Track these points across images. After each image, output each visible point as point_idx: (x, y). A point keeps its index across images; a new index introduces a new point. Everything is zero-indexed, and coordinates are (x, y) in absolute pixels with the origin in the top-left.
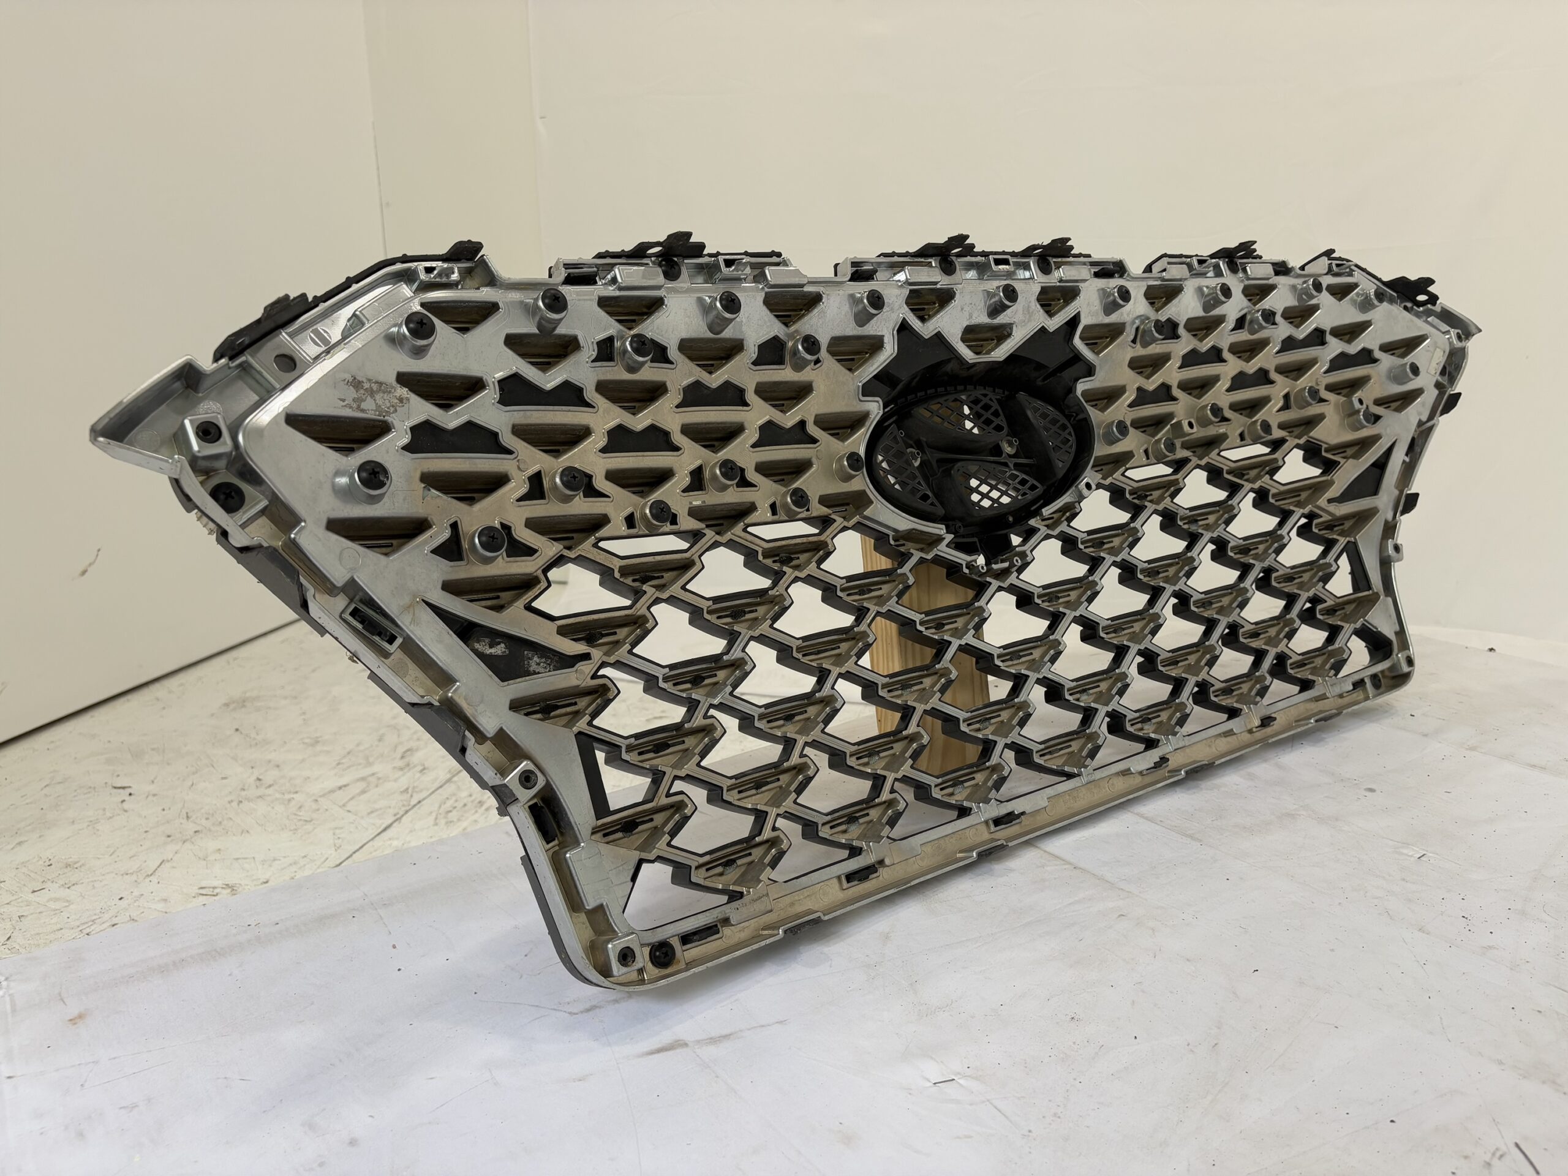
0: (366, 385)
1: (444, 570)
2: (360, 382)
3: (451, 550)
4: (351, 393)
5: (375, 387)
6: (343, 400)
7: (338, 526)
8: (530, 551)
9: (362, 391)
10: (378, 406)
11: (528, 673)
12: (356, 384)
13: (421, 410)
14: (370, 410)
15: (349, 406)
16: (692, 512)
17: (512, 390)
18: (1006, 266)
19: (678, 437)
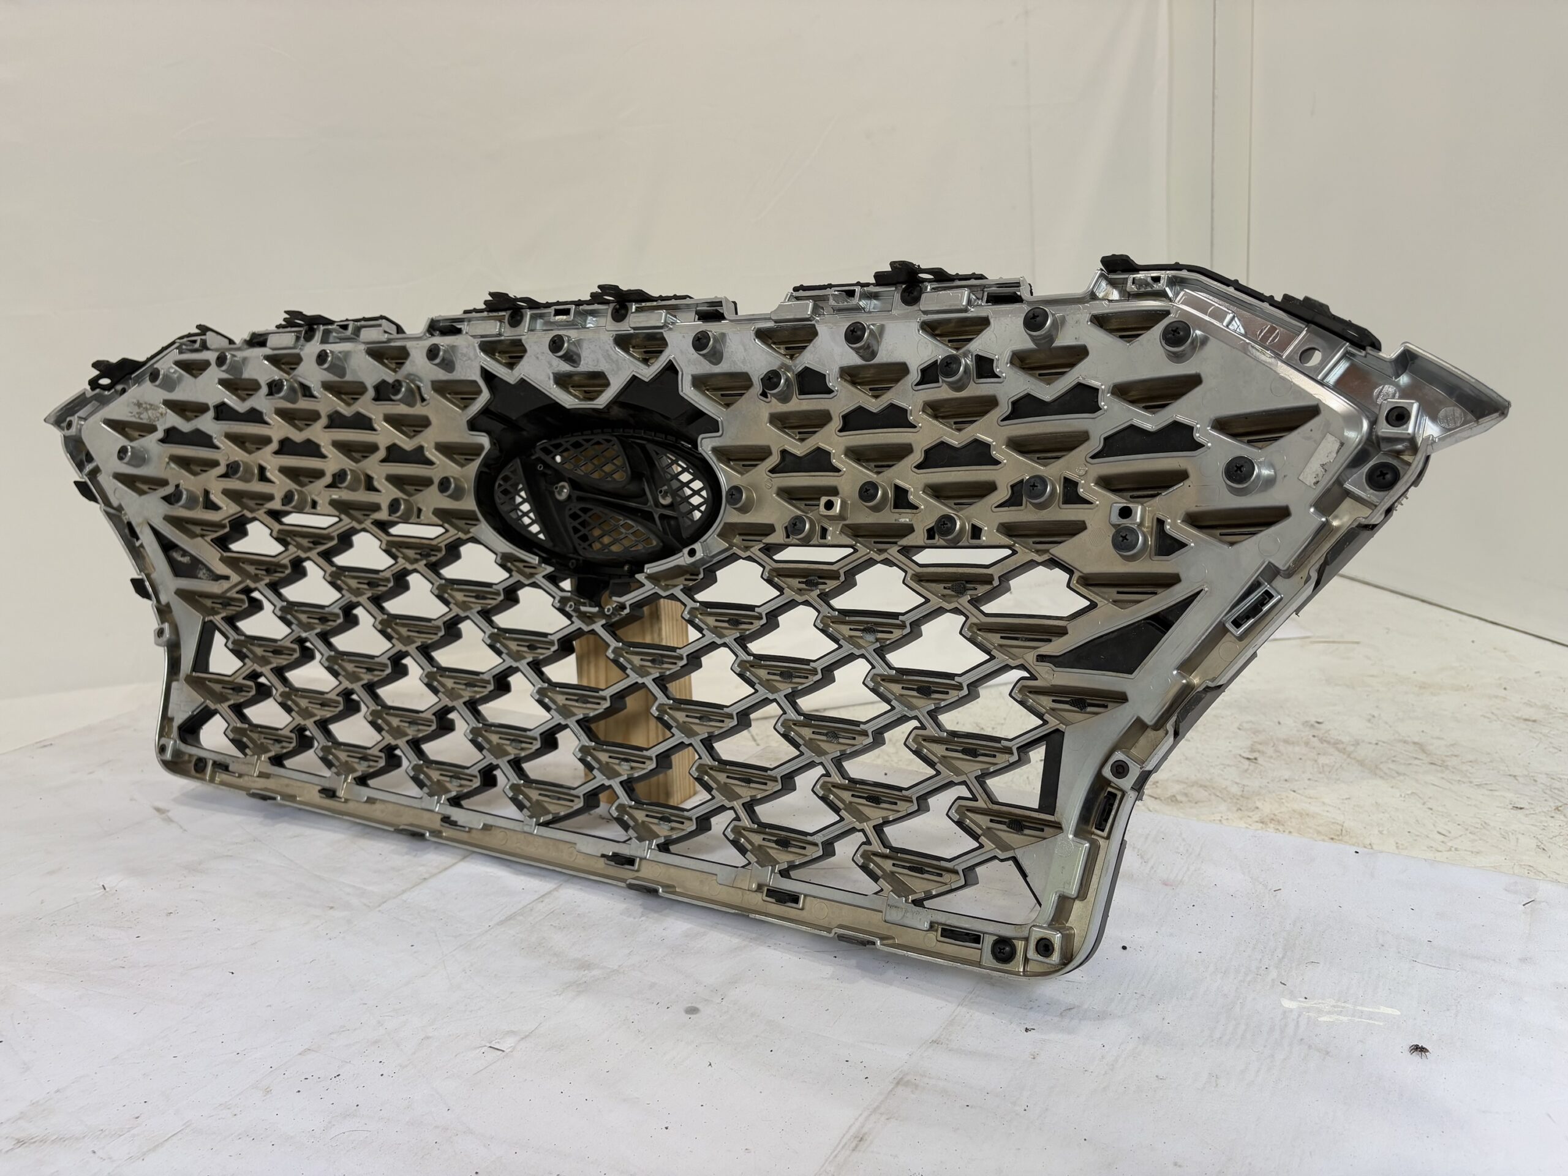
0: (144, 406)
1: (164, 509)
2: (141, 404)
3: (171, 499)
4: (136, 410)
5: (148, 407)
6: (132, 413)
7: (120, 477)
8: (216, 507)
9: (142, 409)
10: (149, 417)
11: (196, 577)
12: (139, 405)
13: (173, 420)
14: (145, 419)
15: (134, 416)
16: (334, 503)
17: (223, 412)
18: (565, 317)
19: (327, 449)
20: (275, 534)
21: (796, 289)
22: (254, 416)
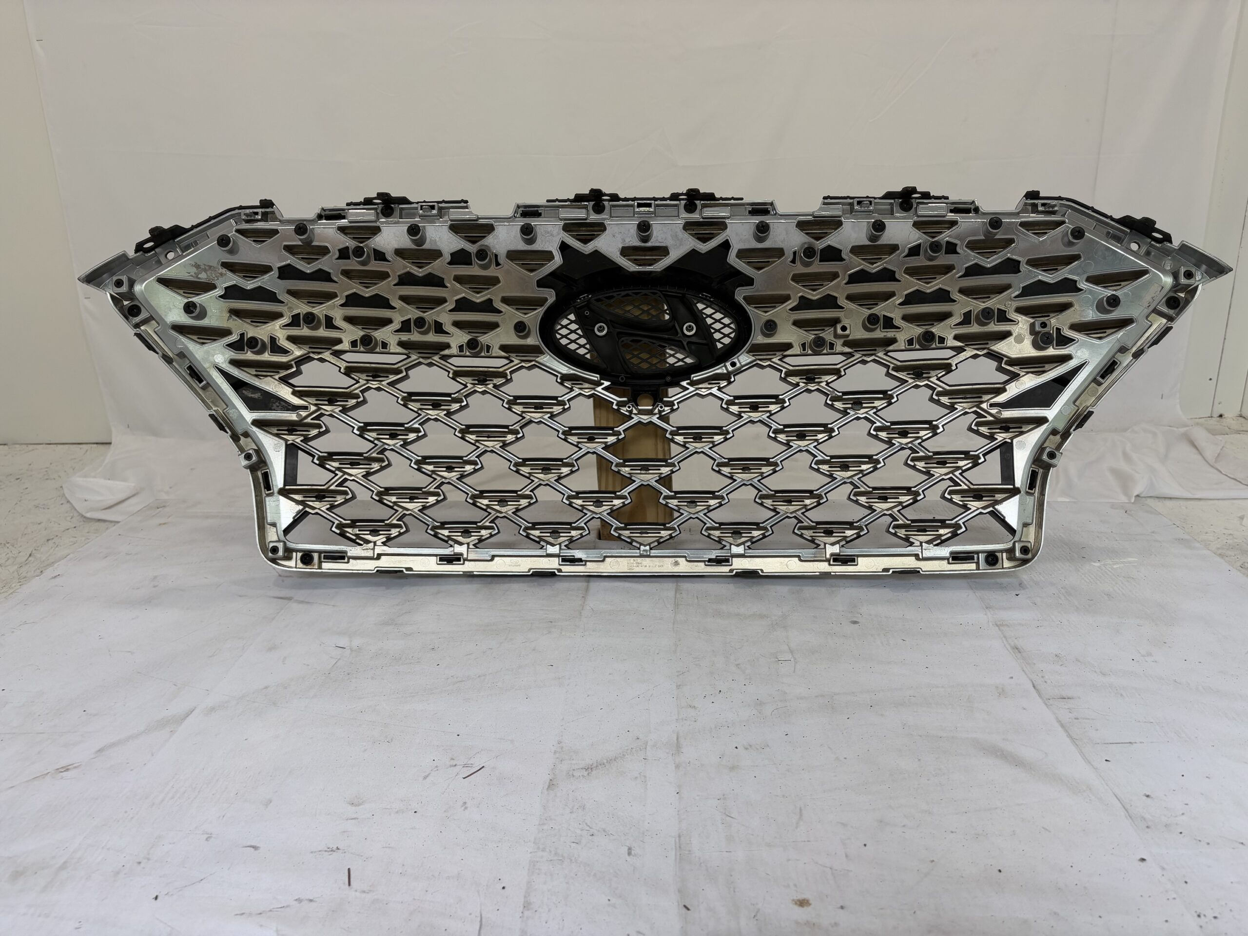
0: (203, 268)
1: (232, 354)
2: (200, 267)
3: (237, 346)
4: (194, 270)
5: (207, 268)
6: (189, 273)
7: (176, 329)
8: (285, 352)
9: (200, 270)
10: (209, 277)
11: (269, 410)
12: (197, 268)
13: (233, 279)
14: (203, 277)
15: (192, 276)
16: (401, 344)
17: (286, 272)
18: (648, 209)
19: (396, 303)
20: (342, 370)
21: (825, 198)
22: (322, 276)
